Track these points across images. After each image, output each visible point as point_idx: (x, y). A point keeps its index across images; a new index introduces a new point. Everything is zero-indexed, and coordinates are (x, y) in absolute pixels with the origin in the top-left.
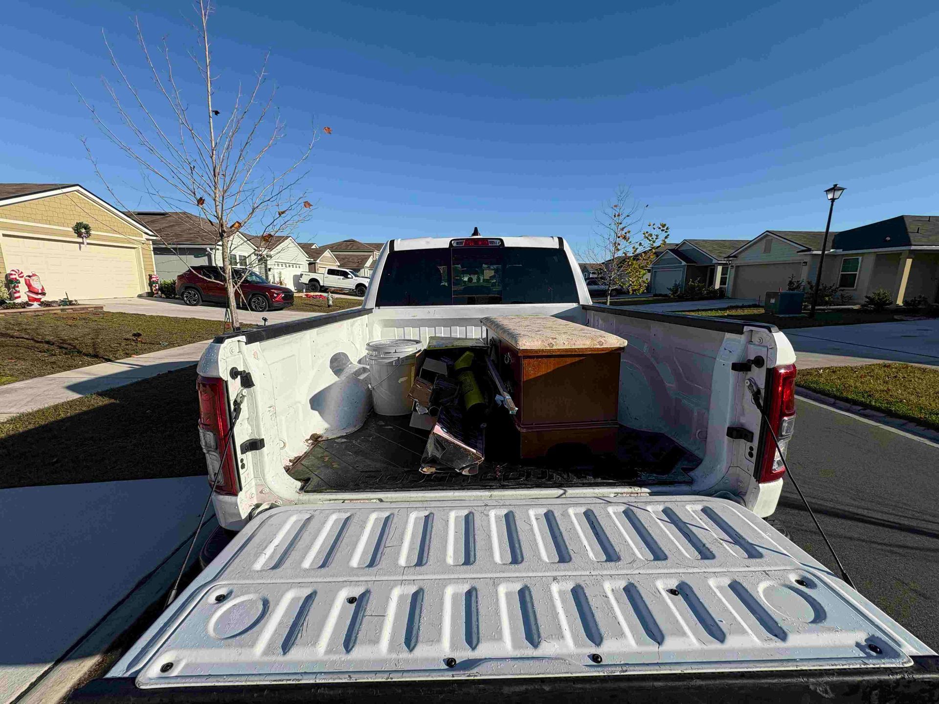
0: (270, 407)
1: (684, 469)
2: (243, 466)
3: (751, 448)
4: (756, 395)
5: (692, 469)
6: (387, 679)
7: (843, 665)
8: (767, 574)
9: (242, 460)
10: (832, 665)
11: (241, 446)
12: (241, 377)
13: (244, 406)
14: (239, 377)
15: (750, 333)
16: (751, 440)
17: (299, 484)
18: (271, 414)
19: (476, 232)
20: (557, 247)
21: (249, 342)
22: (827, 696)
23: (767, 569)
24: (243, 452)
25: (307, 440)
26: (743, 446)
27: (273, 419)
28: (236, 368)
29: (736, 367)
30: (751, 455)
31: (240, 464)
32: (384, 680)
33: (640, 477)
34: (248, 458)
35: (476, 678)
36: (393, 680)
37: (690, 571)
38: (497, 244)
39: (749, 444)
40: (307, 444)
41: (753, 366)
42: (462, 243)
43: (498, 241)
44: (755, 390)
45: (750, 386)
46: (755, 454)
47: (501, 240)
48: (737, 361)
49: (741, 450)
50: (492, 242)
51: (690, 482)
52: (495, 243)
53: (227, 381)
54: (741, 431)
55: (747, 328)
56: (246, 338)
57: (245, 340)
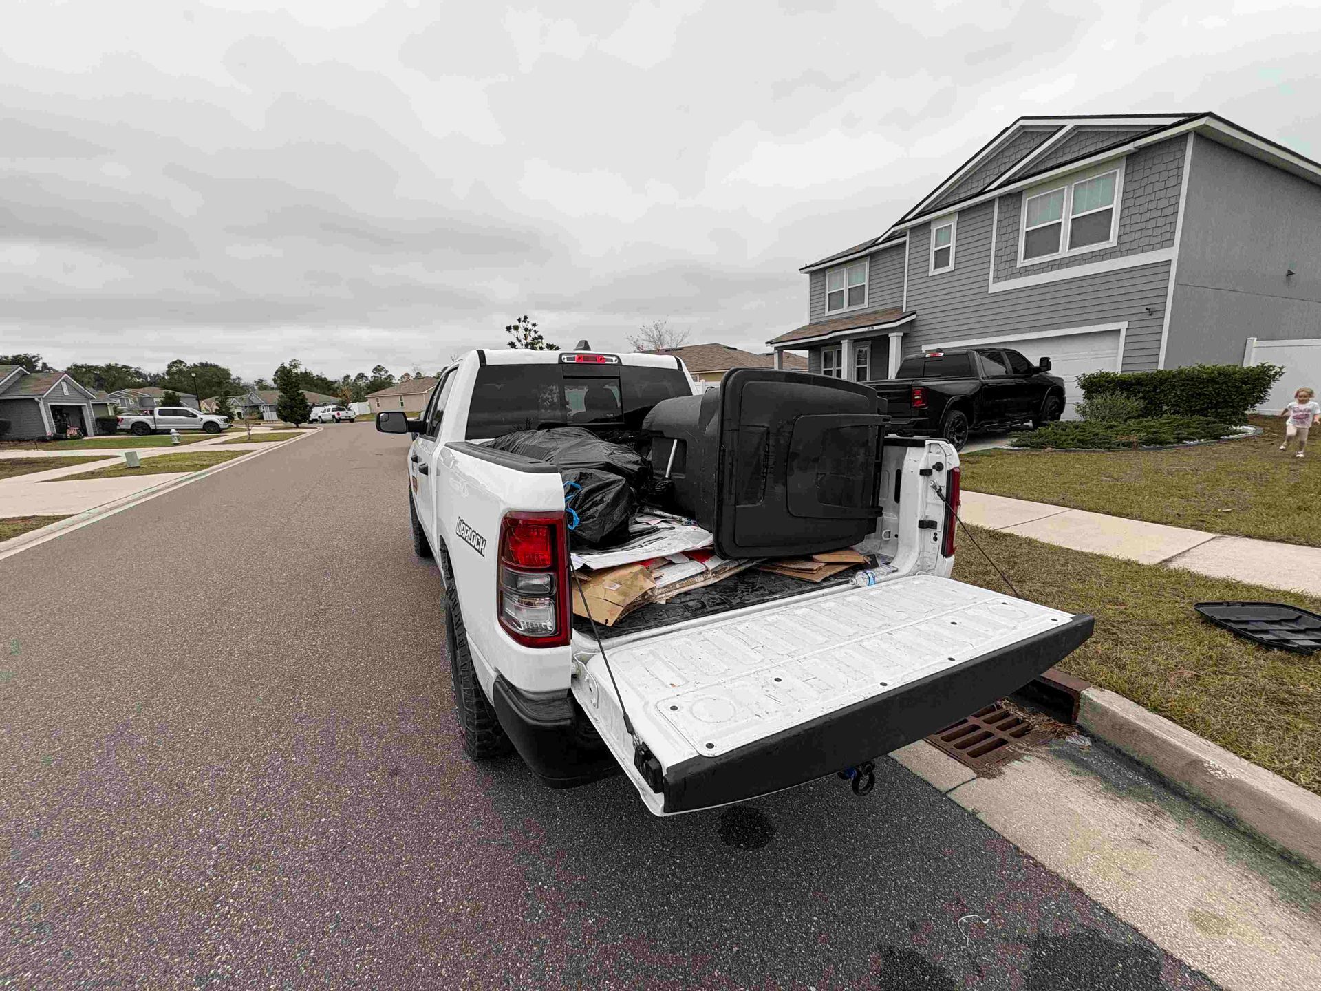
3: (935, 534)
4: (939, 492)
15: (929, 445)
16: (936, 527)
19: (587, 347)
20: (676, 367)
26: (930, 533)
29: (923, 472)
30: (935, 539)
38: (614, 363)
39: (933, 531)
41: (934, 471)
42: (574, 359)
43: (614, 359)
44: (938, 488)
45: (934, 487)
46: (940, 537)
47: (616, 356)
48: (923, 468)
49: (927, 537)
50: (607, 360)
51: (896, 571)
52: (612, 360)
54: (929, 521)
55: (927, 442)
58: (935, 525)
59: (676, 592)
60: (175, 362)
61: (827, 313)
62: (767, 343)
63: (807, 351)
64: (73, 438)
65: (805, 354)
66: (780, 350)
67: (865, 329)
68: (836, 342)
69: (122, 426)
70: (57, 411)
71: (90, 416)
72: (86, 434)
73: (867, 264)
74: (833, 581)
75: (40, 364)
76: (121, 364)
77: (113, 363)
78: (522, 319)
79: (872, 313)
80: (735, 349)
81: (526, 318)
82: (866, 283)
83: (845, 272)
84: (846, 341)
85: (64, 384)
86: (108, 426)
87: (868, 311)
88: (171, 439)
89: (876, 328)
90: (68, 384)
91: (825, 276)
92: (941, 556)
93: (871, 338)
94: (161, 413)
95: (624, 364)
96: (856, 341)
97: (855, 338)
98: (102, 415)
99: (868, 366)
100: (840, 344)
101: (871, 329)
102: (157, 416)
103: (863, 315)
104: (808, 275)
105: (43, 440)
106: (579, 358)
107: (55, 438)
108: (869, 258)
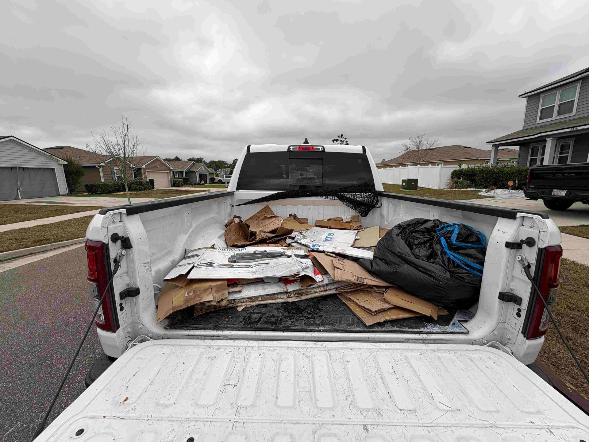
0: (146, 263)
1: (459, 321)
2: (121, 310)
3: (519, 310)
4: (527, 268)
8: (552, 433)
9: (121, 305)
11: (120, 294)
12: (121, 241)
13: (122, 263)
14: (119, 241)
15: (522, 219)
16: (520, 304)
18: (146, 268)
19: (306, 142)
20: (361, 152)
21: (128, 214)
24: (121, 299)
26: (512, 308)
27: (148, 272)
28: (116, 234)
29: (508, 245)
30: (519, 315)
31: (118, 308)
33: (427, 328)
34: (127, 303)
38: (320, 150)
39: (517, 307)
41: (524, 246)
42: (296, 148)
43: (321, 148)
44: (526, 264)
45: (522, 261)
46: (523, 314)
47: (323, 147)
48: (510, 240)
49: (509, 311)
50: (317, 149)
51: (467, 333)
52: (319, 149)
53: (108, 244)
54: (511, 296)
55: (519, 215)
56: (126, 210)
57: (125, 212)
58: (519, 301)
59: (257, 303)
60: (235, 160)
61: (538, 121)
62: (487, 143)
63: (519, 147)
64: (203, 184)
65: (517, 148)
66: (496, 147)
67: (570, 130)
68: (542, 141)
69: (215, 181)
70: (201, 175)
71: (208, 177)
72: (207, 183)
73: (579, 85)
74: (389, 327)
75: (203, 161)
76: (222, 160)
77: (220, 160)
78: (340, 136)
79: (579, 118)
80: (470, 147)
81: (342, 135)
82: (576, 99)
83: (558, 93)
84: (551, 138)
85: (203, 167)
86: (212, 180)
87: (576, 117)
88: (225, 186)
89: (579, 128)
90: (204, 167)
91: (540, 98)
92: (521, 336)
93: (574, 136)
94: (226, 177)
95: (326, 151)
96: (559, 138)
97: (558, 136)
98: (212, 177)
99: (570, 155)
100: (545, 141)
101: (575, 129)
102: (225, 178)
103: (570, 120)
104: (526, 99)
105: (196, 185)
106: (300, 148)
107: (199, 184)
108: (581, 81)
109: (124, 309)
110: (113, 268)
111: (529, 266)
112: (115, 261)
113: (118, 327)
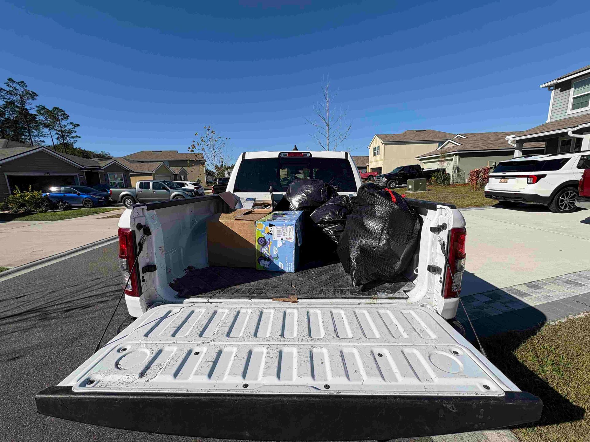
0: (161, 247)
1: (404, 291)
2: (143, 281)
3: (441, 278)
4: (443, 246)
5: (408, 291)
6: (207, 392)
7: (464, 394)
8: (436, 348)
9: (143, 277)
10: (458, 394)
11: (143, 269)
12: (143, 229)
13: (145, 246)
14: (142, 229)
16: (440, 273)
17: (177, 293)
18: (161, 251)
19: (296, 149)
20: (344, 157)
21: (148, 209)
22: (453, 411)
23: (436, 345)
24: (143, 273)
25: (185, 270)
26: (436, 277)
27: (162, 254)
28: (140, 224)
29: (432, 230)
30: (440, 282)
31: (141, 279)
32: (206, 392)
33: (377, 295)
34: (147, 276)
35: (256, 393)
36: (211, 393)
37: (392, 344)
38: (308, 156)
39: (440, 276)
40: (185, 272)
41: (441, 229)
42: (286, 155)
43: (308, 154)
44: (442, 243)
45: (440, 241)
47: (310, 153)
48: (433, 225)
50: (305, 155)
51: (407, 298)
53: (135, 231)
54: (435, 267)
55: (438, 206)
56: (147, 207)
57: (146, 208)
58: (440, 271)
92: (441, 296)
95: (312, 157)
106: (289, 155)
109: (145, 281)
110: (138, 250)
111: (444, 244)
112: (140, 244)
113: (141, 293)
